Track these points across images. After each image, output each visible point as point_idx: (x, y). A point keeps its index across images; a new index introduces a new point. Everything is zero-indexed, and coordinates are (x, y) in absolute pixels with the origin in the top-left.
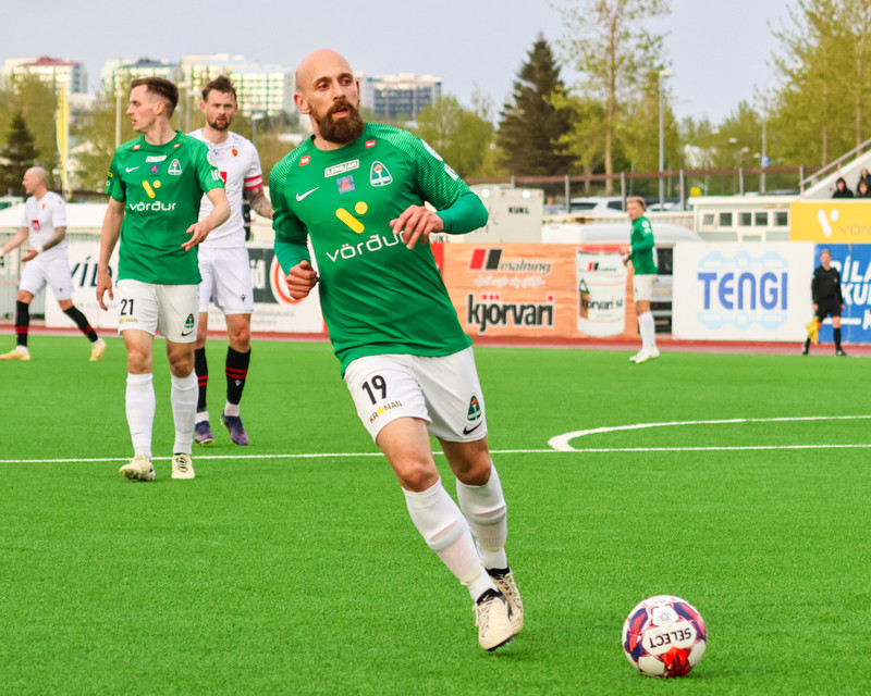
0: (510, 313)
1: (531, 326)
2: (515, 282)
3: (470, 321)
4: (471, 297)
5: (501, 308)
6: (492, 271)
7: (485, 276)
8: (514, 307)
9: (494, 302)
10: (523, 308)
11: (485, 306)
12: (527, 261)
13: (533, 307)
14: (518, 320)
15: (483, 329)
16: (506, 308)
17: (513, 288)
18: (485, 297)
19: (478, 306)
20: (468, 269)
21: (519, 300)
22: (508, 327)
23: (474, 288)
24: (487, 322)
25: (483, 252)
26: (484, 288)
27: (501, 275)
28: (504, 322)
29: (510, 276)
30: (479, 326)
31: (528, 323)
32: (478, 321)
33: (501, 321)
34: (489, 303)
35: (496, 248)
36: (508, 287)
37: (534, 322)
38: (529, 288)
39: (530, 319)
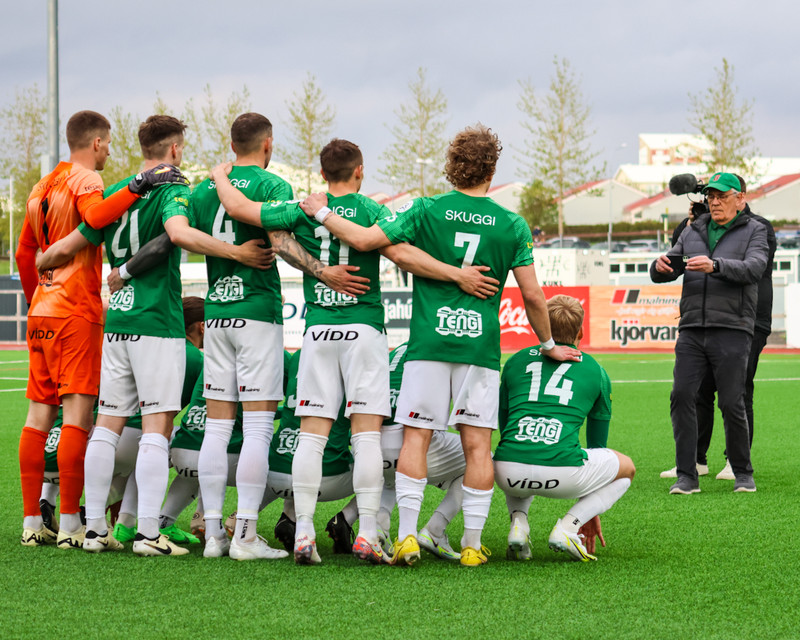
0: (647, 333)
1: (666, 341)
2: (652, 312)
3: (614, 337)
4: (614, 322)
5: (640, 329)
6: (631, 305)
7: (625, 307)
8: (651, 329)
9: (634, 325)
10: (658, 329)
11: (626, 328)
12: (661, 297)
13: (668, 329)
14: (655, 337)
15: (625, 343)
16: (644, 329)
17: (650, 316)
18: (626, 322)
19: (620, 328)
20: (611, 303)
21: (655, 324)
22: (647, 341)
23: (617, 316)
24: (628, 339)
25: (624, 292)
26: (624, 316)
27: (640, 307)
28: (643, 338)
29: (647, 308)
30: (621, 341)
31: (662, 338)
32: (620, 337)
33: (640, 338)
34: (629, 326)
35: (635, 289)
36: (646, 314)
37: (668, 338)
38: (664, 316)
39: (665, 336)
